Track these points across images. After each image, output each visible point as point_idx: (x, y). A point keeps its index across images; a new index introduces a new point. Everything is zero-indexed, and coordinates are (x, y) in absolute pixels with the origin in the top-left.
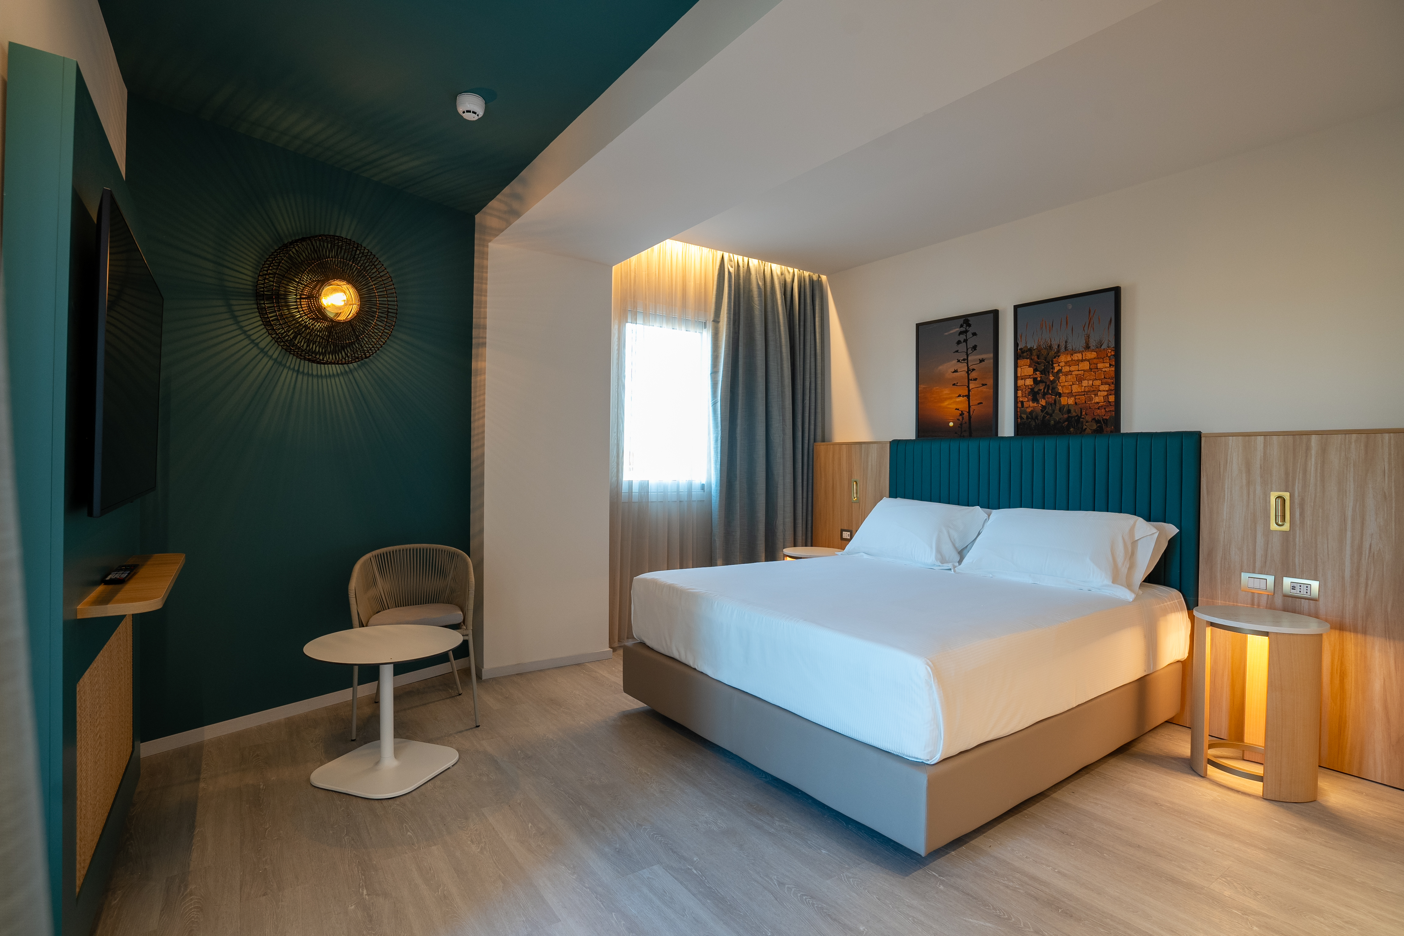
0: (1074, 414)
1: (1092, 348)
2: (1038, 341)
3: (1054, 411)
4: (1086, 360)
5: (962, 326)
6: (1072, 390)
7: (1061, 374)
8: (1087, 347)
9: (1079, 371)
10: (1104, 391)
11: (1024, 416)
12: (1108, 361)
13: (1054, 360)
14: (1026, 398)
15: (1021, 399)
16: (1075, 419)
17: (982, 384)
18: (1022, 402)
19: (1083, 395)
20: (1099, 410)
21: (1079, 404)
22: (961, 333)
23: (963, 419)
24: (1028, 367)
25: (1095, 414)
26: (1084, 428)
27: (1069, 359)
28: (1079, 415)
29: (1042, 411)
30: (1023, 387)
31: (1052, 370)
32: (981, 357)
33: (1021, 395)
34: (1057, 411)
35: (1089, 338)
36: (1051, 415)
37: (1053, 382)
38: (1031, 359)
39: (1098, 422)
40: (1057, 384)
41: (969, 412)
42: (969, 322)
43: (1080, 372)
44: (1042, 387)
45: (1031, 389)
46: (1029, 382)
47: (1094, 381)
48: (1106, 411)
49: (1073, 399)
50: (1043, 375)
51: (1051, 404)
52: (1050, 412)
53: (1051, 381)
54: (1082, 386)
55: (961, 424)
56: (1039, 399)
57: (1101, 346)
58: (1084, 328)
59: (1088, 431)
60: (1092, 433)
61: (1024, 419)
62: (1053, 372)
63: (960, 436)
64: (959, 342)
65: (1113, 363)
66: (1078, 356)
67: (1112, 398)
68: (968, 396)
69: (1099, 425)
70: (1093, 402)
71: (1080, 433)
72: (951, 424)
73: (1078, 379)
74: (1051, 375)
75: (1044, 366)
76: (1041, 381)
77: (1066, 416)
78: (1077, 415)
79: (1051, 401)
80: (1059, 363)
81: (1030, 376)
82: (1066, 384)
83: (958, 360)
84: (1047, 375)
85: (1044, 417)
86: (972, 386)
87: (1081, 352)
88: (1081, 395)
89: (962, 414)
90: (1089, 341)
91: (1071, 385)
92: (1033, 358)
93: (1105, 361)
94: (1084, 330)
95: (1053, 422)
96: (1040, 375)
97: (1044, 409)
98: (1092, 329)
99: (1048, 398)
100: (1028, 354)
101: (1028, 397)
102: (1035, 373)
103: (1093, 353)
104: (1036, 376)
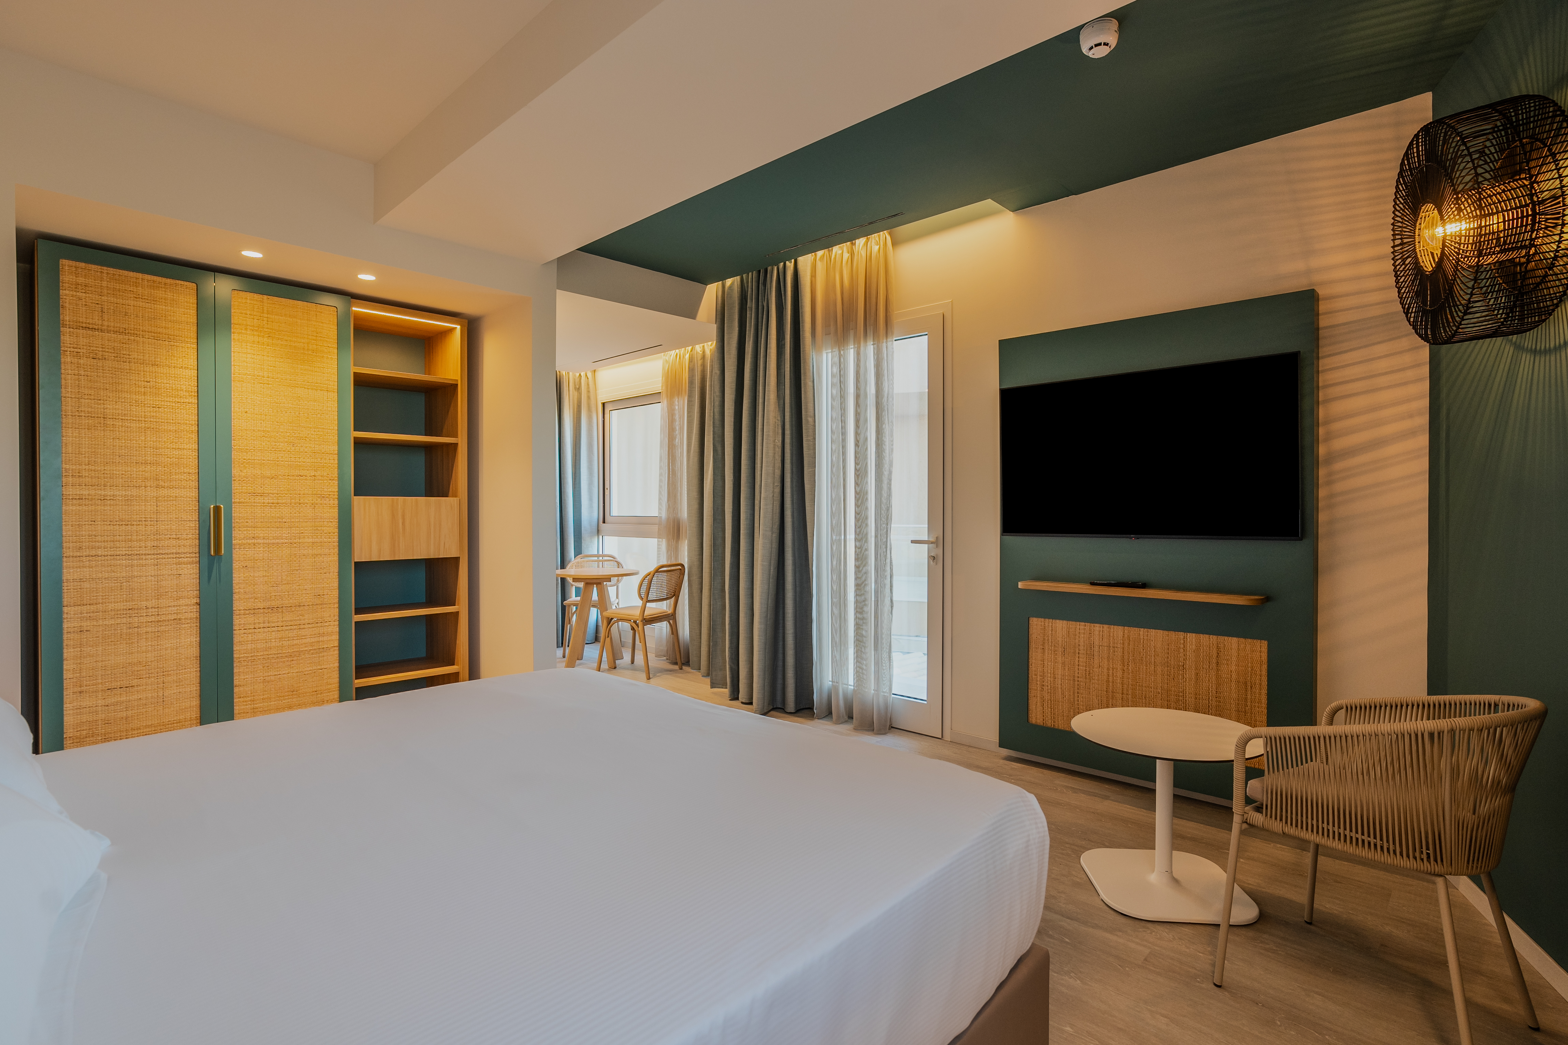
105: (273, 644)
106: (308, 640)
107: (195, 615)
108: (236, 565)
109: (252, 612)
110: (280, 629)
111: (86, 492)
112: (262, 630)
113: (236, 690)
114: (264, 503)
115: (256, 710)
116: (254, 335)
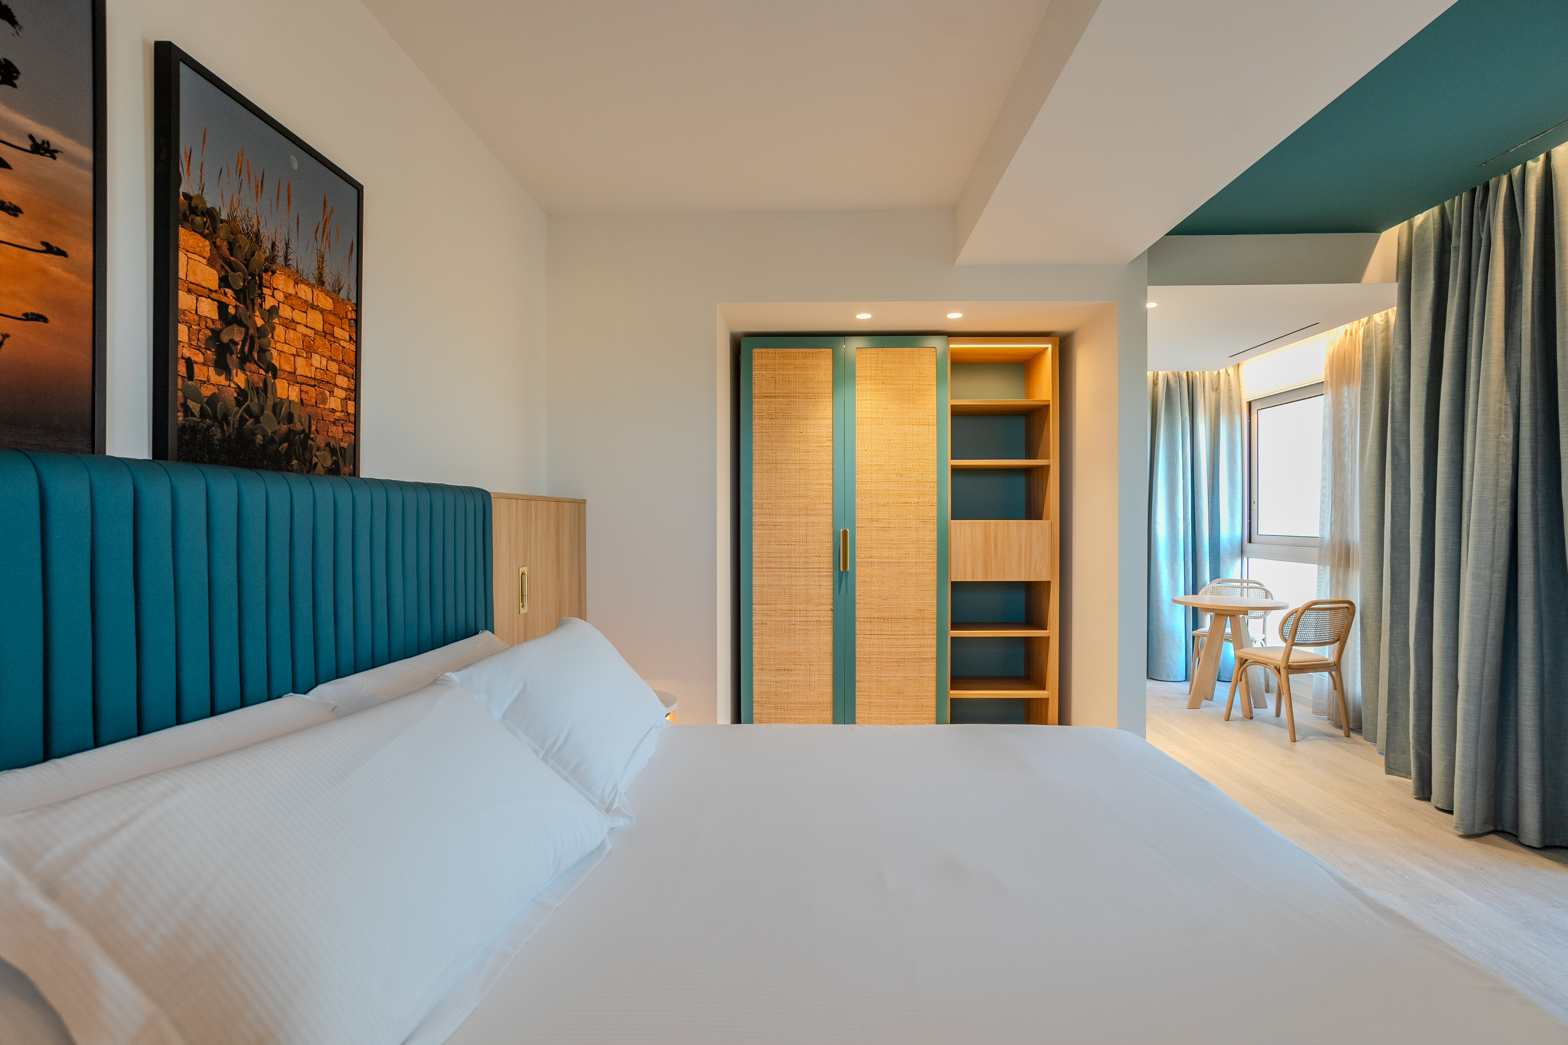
0: (298, 427)
1: (328, 287)
2: (231, 202)
3: (262, 409)
4: (317, 307)
6: (295, 369)
7: (276, 320)
8: (320, 281)
9: (306, 326)
10: (342, 388)
11: (195, 407)
12: (348, 327)
13: (264, 276)
14: (201, 355)
16: (300, 437)
17: (45, 244)
18: (190, 363)
19: (312, 386)
20: (334, 428)
21: (307, 405)
24: (206, 262)
25: (330, 435)
26: (313, 461)
27: (291, 289)
28: (307, 431)
29: (239, 403)
30: (192, 317)
31: (259, 300)
33: (187, 339)
34: (268, 412)
35: (323, 261)
36: (257, 420)
37: (261, 332)
38: (214, 244)
39: (333, 451)
40: (270, 343)
43: (308, 331)
44: (238, 334)
45: (212, 330)
46: (210, 309)
47: (329, 362)
48: (344, 431)
49: (296, 388)
50: (239, 302)
51: (257, 389)
52: (255, 409)
53: (258, 329)
54: (312, 365)
56: (231, 367)
57: (339, 290)
58: (316, 232)
59: (319, 469)
60: (325, 474)
61: (193, 415)
62: (261, 306)
65: (354, 337)
66: (305, 292)
67: (351, 407)
69: (334, 458)
70: (327, 407)
71: (309, 472)
73: (306, 347)
74: (257, 313)
75: (244, 282)
77: (284, 428)
78: (304, 430)
79: (258, 383)
80: (275, 289)
81: (211, 291)
82: (286, 348)
84: (250, 308)
85: (243, 421)
87: (312, 286)
88: (310, 385)
90: (322, 267)
91: (294, 356)
92: (218, 243)
93: (344, 326)
94: (316, 238)
95: (259, 438)
96: (234, 302)
97: (241, 399)
98: (327, 243)
99: (250, 372)
100: (205, 223)
101: (203, 350)
102: (222, 290)
103: (328, 298)
104: (224, 299)
105: (884, 650)
106: (912, 650)
107: (830, 619)
108: (858, 580)
109: (869, 620)
110: (890, 637)
111: (765, 520)
112: (876, 637)
113: (857, 685)
114: (878, 527)
115: (871, 704)
116: (872, 384)
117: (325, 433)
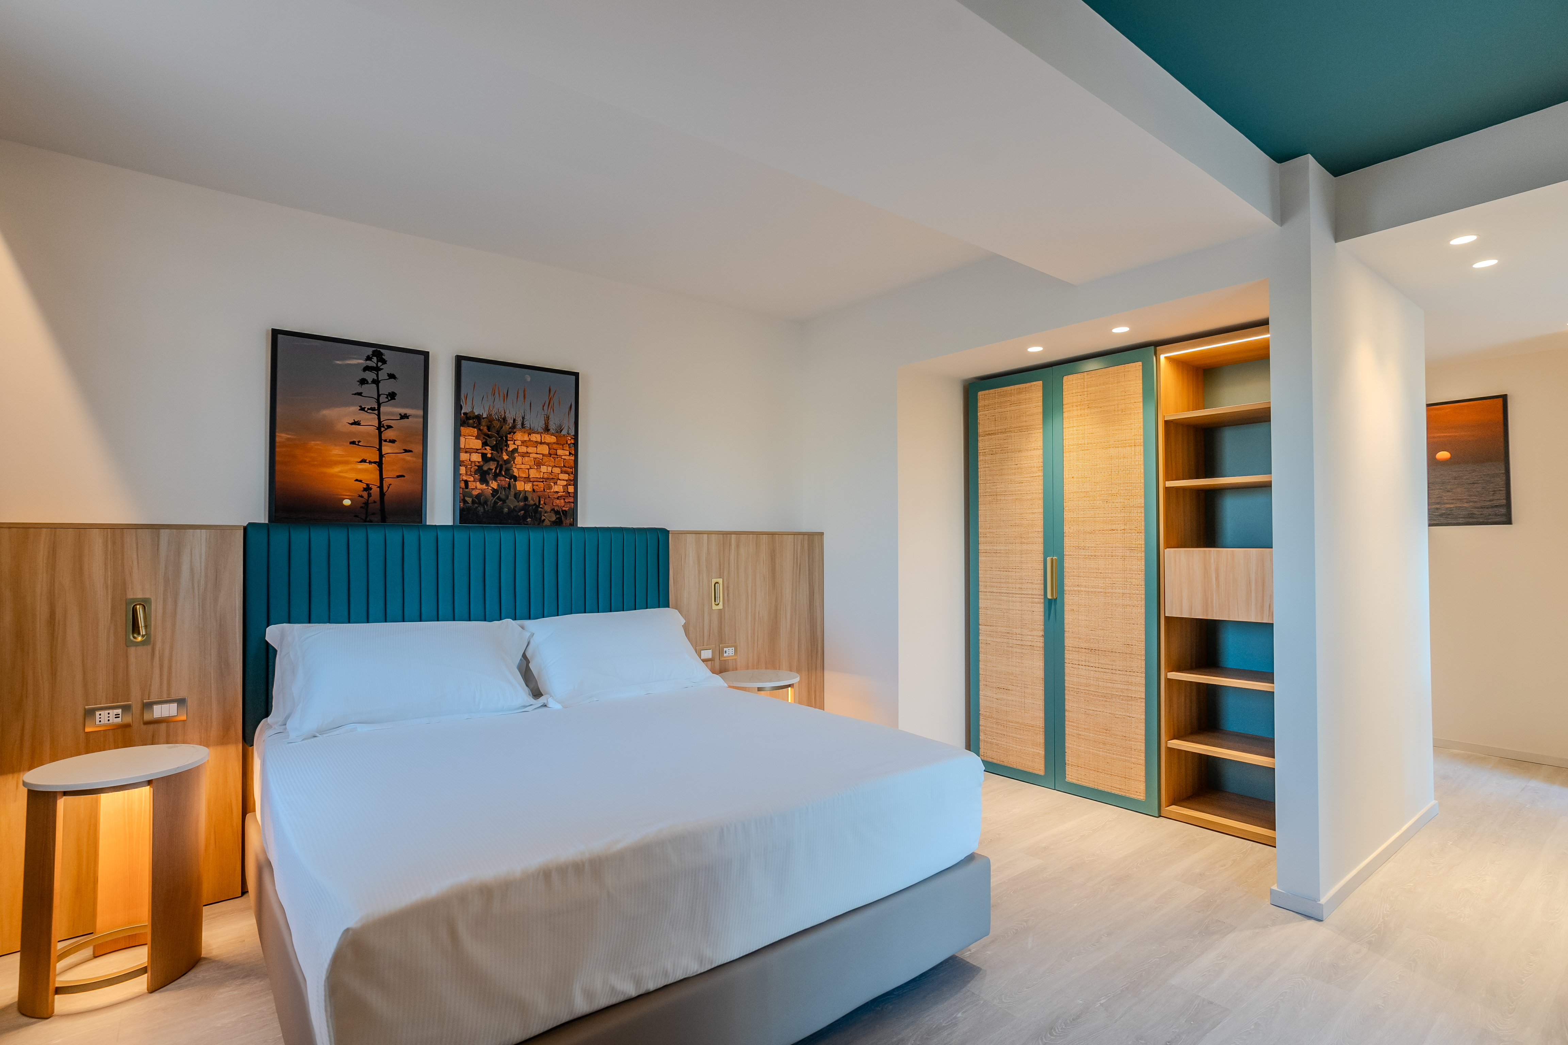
0: (532, 502)
1: (552, 431)
2: (489, 409)
3: (507, 497)
4: (544, 443)
5: (369, 358)
6: (529, 475)
7: (516, 455)
8: (547, 430)
9: (537, 454)
10: (563, 480)
11: (469, 500)
12: (568, 448)
13: (509, 436)
14: (472, 478)
15: (465, 478)
16: (532, 508)
17: (404, 450)
18: (466, 482)
19: (541, 482)
20: (558, 501)
21: (537, 491)
22: (366, 369)
23: (369, 495)
24: (474, 438)
25: (554, 504)
26: (542, 519)
27: (526, 438)
28: (538, 504)
29: (493, 495)
30: (467, 463)
31: (506, 448)
32: (403, 411)
33: (464, 472)
34: (511, 497)
35: (548, 419)
36: (504, 501)
37: (507, 462)
38: (479, 429)
39: (557, 513)
40: (512, 465)
41: (381, 487)
42: (383, 356)
43: (538, 456)
44: (493, 465)
45: (478, 466)
46: (476, 458)
47: (554, 468)
48: (565, 502)
49: (530, 484)
50: (494, 451)
51: (505, 488)
52: (503, 497)
53: (505, 461)
54: (541, 472)
55: (367, 503)
56: (489, 480)
57: (561, 431)
58: (543, 407)
59: (547, 522)
60: (551, 525)
61: (466, 503)
62: (507, 450)
63: (365, 521)
64: (363, 382)
65: (573, 452)
66: (536, 437)
67: (571, 489)
68: (380, 464)
69: (558, 516)
70: (552, 491)
71: (539, 524)
72: (347, 502)
73: (537, 463)
74: (504, 454)
75: (496, 441)
76: (492, 459)
77: (522, 504)
78: (535, 504)
79: (505, 485)
80: (515, 440)
81: (477, 450)
82: (523, 466)
83: (360, 407)
84: (500, 452)
85: (496, 503)
86: (386, 448)
87: (541, 433)
88: (540, 482)
89: (368, 488)
90: (548, 423)
91: (528, 469)
92: (481, 428)
93: (564, 448)
94: (543, 409)
95: (506, 510)
96: (490, 452)
97: (495, 493)
98: (552, 410)
99: (500, 481)
100: (474, 422)
101: (474, 476)
102: (484, 448)
103: (553, 437)
104: (485, 452)
105: (1092, 682)
106: (1119, 686)
107: (1042, 645)
108: (1067, 608)
109: (1077, 649)
110: (1097, 669)
111: (988, 548)
112: (1084, 667)
113: (1067, 714)
114: (1085, 556)
115: (1080, 737)
116: (1077, 410)
117: (551, 504)
